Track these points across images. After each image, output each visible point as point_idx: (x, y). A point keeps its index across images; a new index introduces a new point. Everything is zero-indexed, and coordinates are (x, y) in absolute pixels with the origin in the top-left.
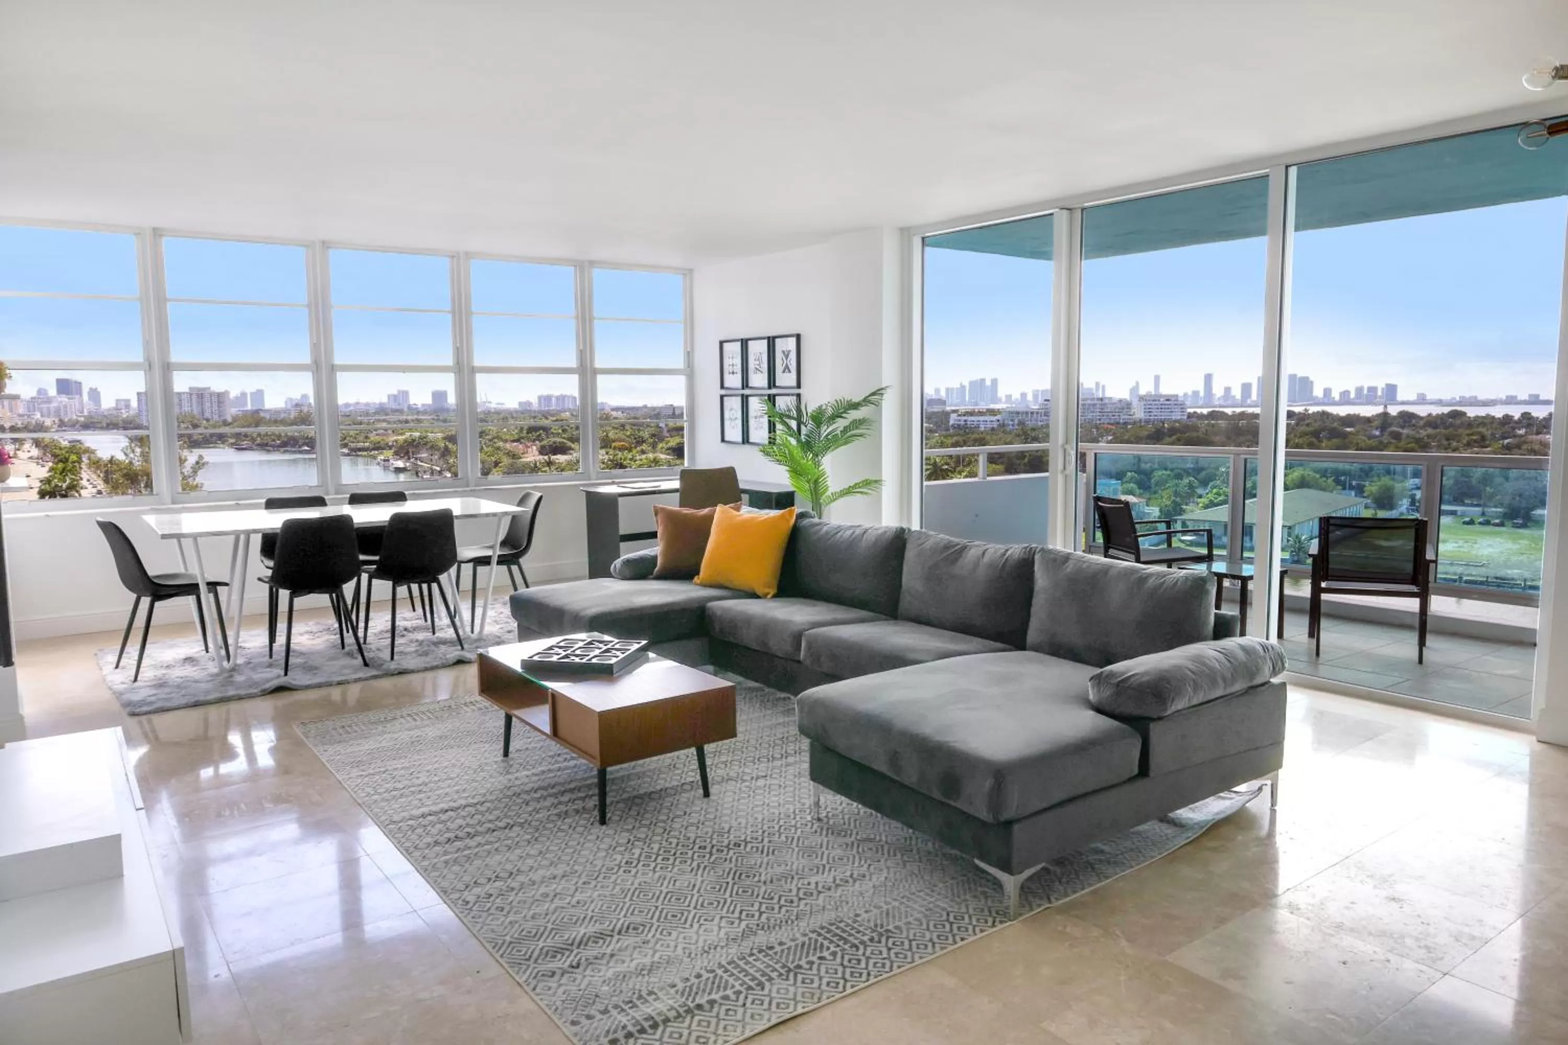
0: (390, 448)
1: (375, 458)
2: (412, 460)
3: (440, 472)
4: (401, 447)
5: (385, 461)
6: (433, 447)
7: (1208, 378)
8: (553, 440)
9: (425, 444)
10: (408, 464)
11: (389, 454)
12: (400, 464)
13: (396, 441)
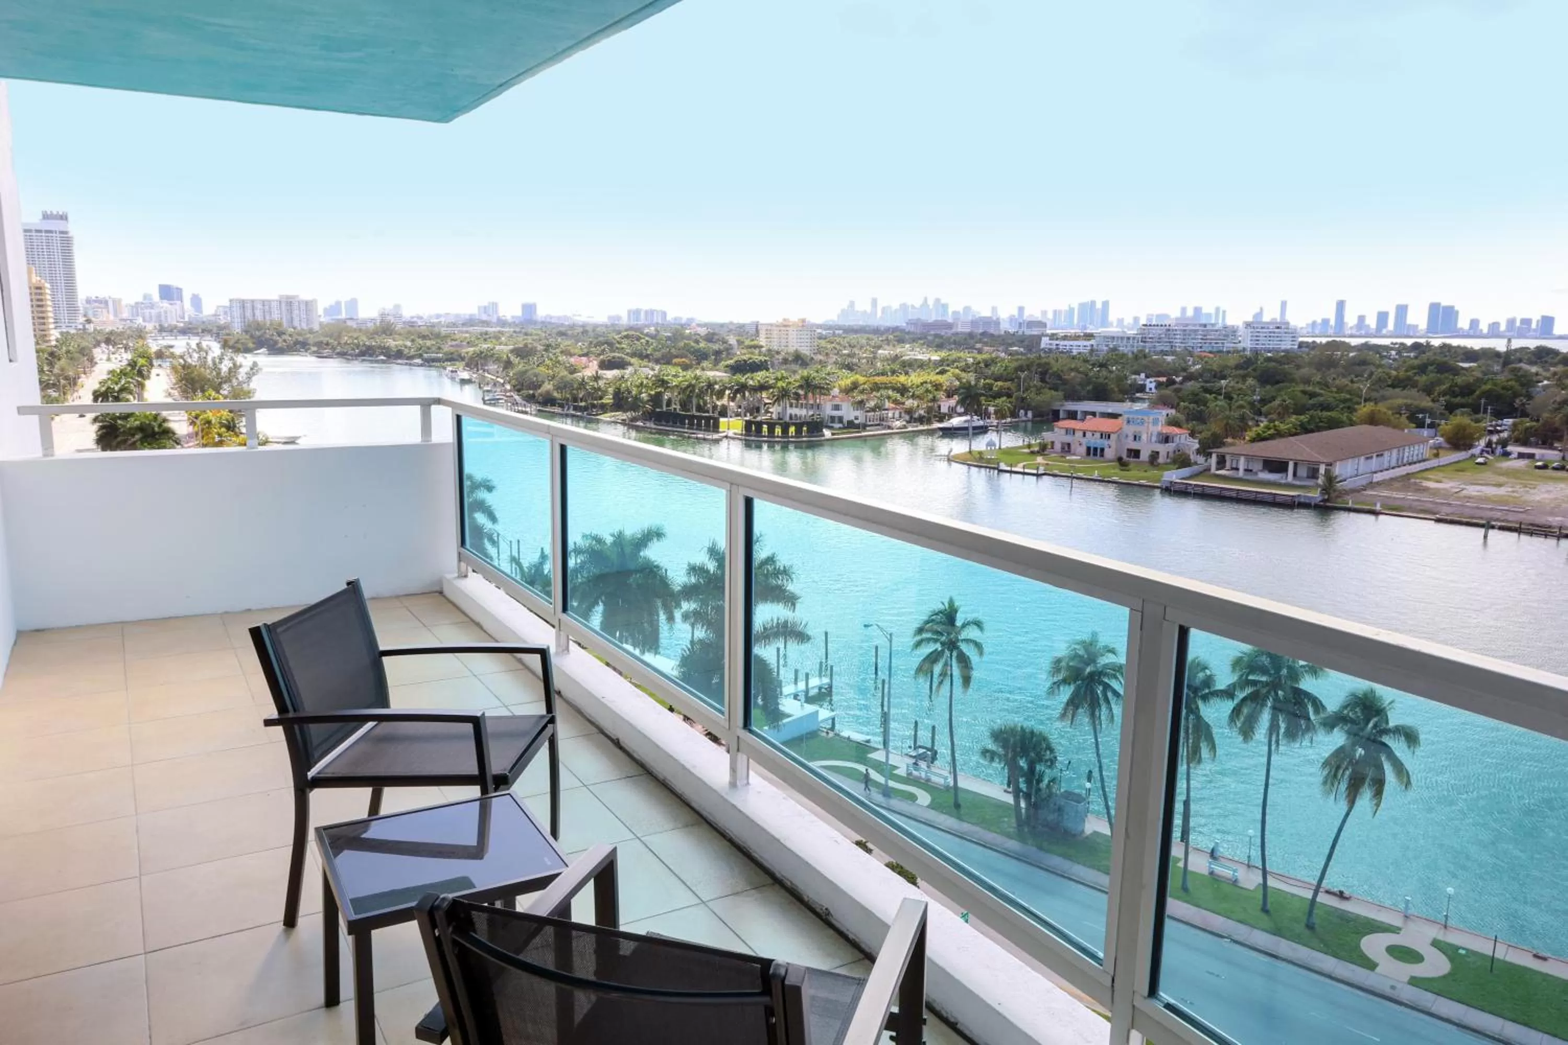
0: (463, 359)
1: (445, 368)
2: (481, 372)
3: (503, 385)
4: (471, 358)
5: (452, 372)
6: (498, 360)
7: (1341, 305)
8: (617, 354)
9: (492, 356)
10: (475, 376)
11: (460, 365)
12: (465, 375)
13: (466, 353)
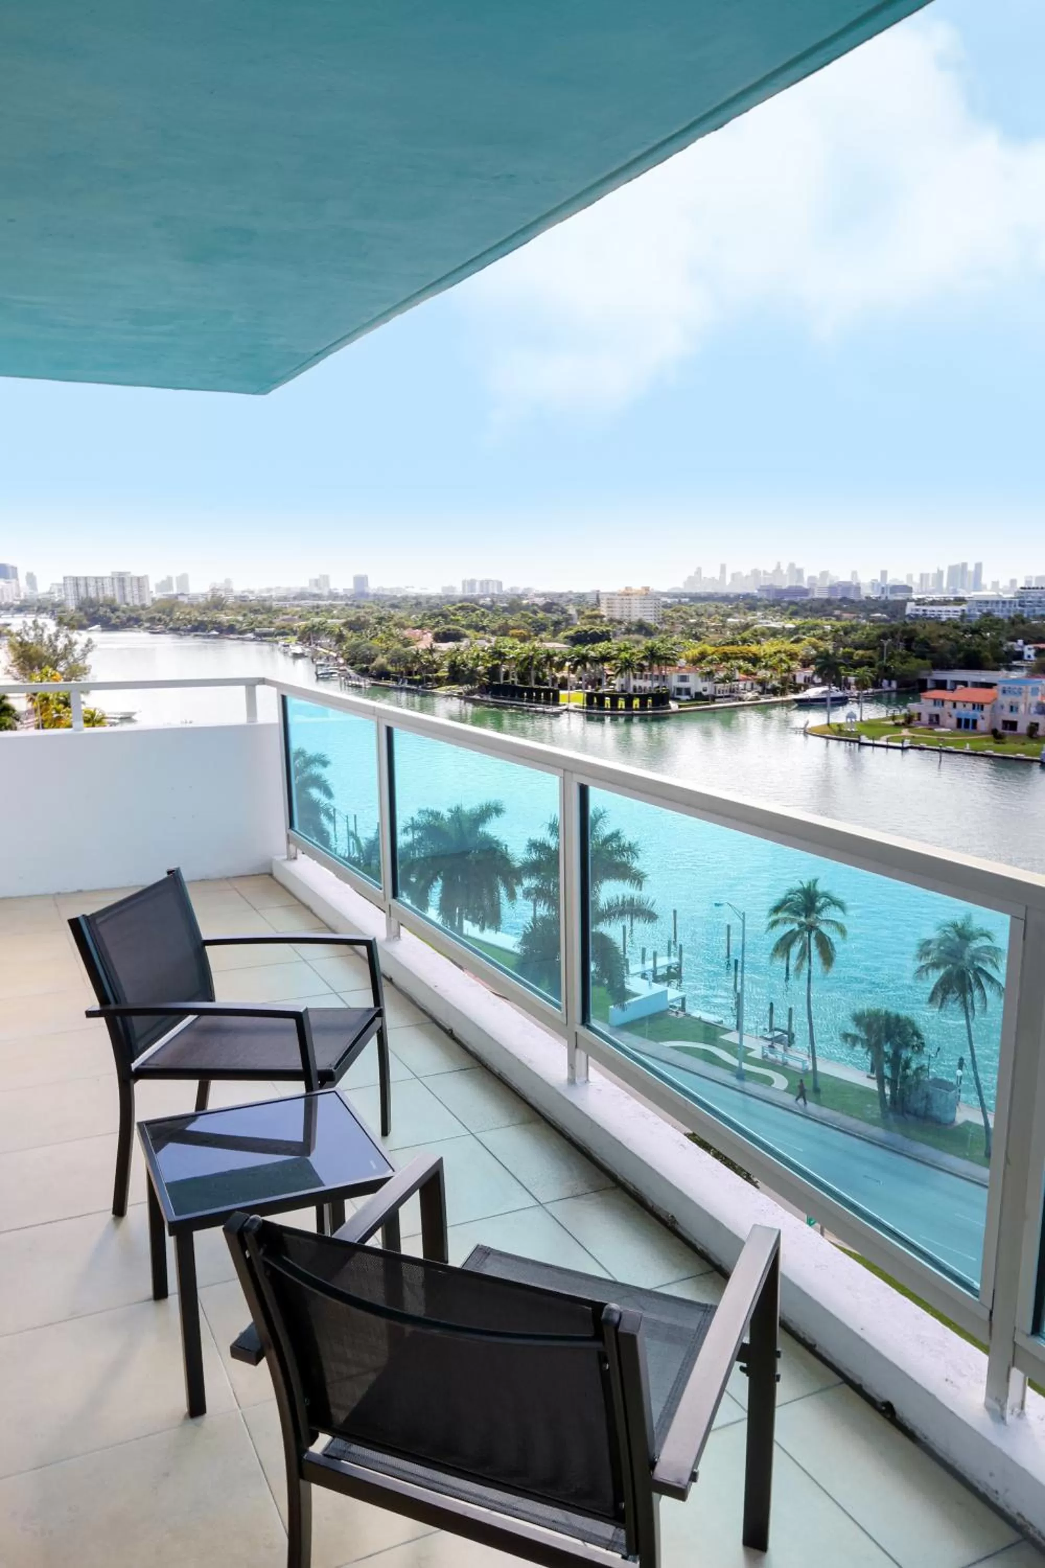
0: (295, 633)
1: (277, 642)
2: (313, 646)
3: (336, 658)
4: (304, 632)
5: (285, 646)
6: (331, 633)
8: (451, 626)
9: (324, 630)
10: (308, 650)
11: (293, 639)
12: (298, 649)
13: (299, 627)
